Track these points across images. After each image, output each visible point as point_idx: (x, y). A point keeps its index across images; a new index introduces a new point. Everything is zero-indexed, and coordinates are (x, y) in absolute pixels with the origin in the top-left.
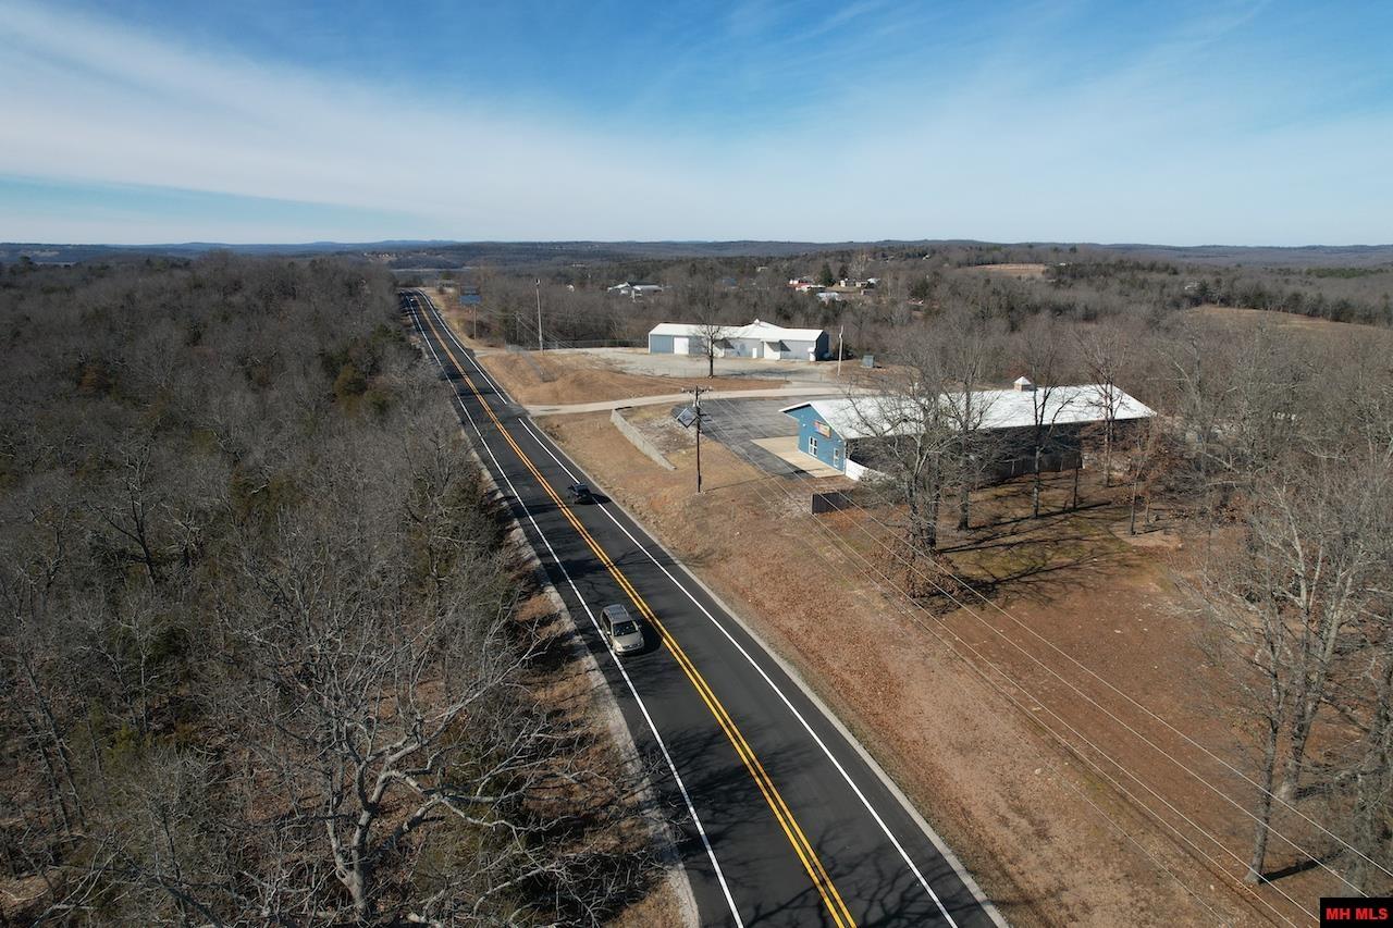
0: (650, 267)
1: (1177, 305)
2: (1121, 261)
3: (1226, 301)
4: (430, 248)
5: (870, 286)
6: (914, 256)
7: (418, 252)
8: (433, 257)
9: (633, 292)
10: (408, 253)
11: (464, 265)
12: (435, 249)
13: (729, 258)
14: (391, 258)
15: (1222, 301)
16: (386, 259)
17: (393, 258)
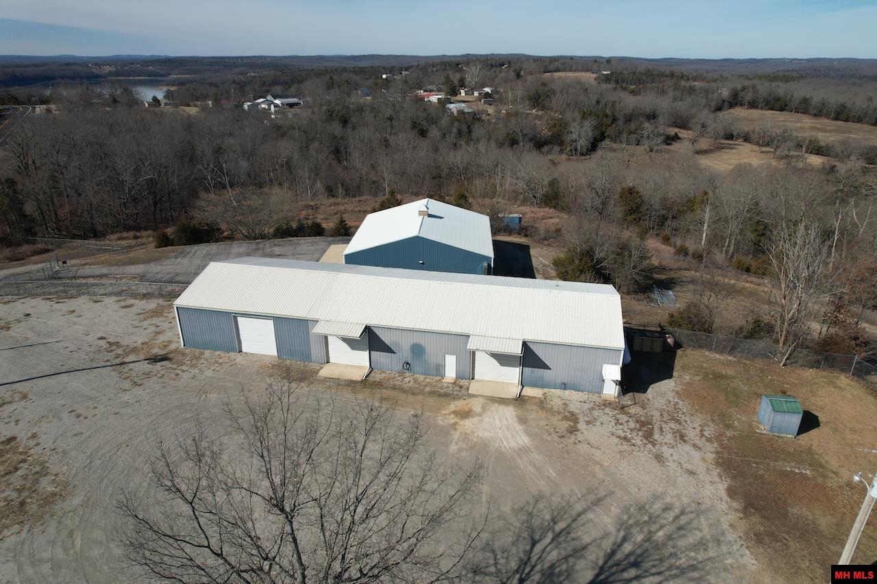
0: (303, 75)
1: (719, 109)
2: (649, 70)
3: (753, 105)
4: (143, 61)
5: (487, 95)
6: (496, 66)
7: (133, 64)
8: (145, 68)
9: (272, 106)
10: (125, 65)
11: (170, 74)
12: (146, 62)
13: (362, 68)
14: (110, 69)
15: (749, 103)
16: (107, 69)
17: (113, 69)
